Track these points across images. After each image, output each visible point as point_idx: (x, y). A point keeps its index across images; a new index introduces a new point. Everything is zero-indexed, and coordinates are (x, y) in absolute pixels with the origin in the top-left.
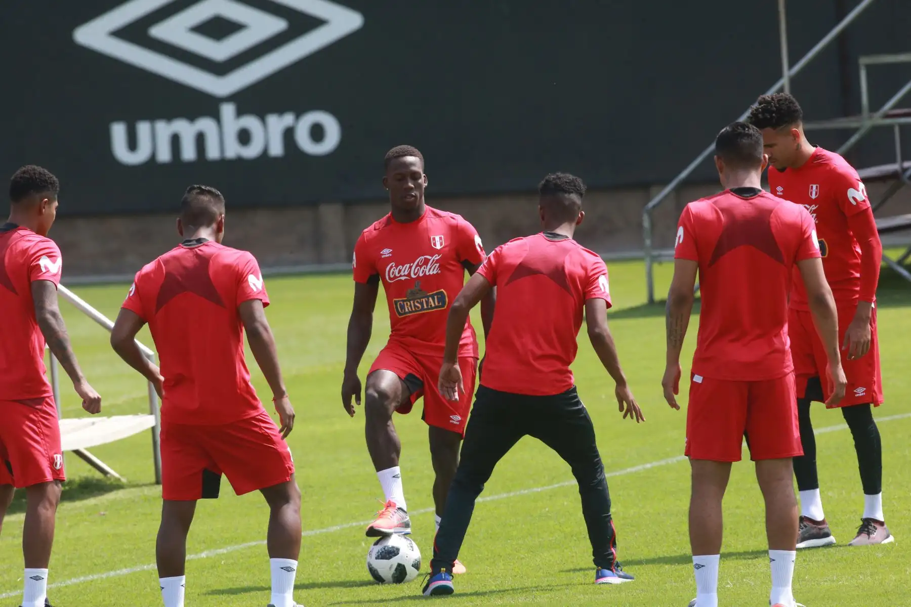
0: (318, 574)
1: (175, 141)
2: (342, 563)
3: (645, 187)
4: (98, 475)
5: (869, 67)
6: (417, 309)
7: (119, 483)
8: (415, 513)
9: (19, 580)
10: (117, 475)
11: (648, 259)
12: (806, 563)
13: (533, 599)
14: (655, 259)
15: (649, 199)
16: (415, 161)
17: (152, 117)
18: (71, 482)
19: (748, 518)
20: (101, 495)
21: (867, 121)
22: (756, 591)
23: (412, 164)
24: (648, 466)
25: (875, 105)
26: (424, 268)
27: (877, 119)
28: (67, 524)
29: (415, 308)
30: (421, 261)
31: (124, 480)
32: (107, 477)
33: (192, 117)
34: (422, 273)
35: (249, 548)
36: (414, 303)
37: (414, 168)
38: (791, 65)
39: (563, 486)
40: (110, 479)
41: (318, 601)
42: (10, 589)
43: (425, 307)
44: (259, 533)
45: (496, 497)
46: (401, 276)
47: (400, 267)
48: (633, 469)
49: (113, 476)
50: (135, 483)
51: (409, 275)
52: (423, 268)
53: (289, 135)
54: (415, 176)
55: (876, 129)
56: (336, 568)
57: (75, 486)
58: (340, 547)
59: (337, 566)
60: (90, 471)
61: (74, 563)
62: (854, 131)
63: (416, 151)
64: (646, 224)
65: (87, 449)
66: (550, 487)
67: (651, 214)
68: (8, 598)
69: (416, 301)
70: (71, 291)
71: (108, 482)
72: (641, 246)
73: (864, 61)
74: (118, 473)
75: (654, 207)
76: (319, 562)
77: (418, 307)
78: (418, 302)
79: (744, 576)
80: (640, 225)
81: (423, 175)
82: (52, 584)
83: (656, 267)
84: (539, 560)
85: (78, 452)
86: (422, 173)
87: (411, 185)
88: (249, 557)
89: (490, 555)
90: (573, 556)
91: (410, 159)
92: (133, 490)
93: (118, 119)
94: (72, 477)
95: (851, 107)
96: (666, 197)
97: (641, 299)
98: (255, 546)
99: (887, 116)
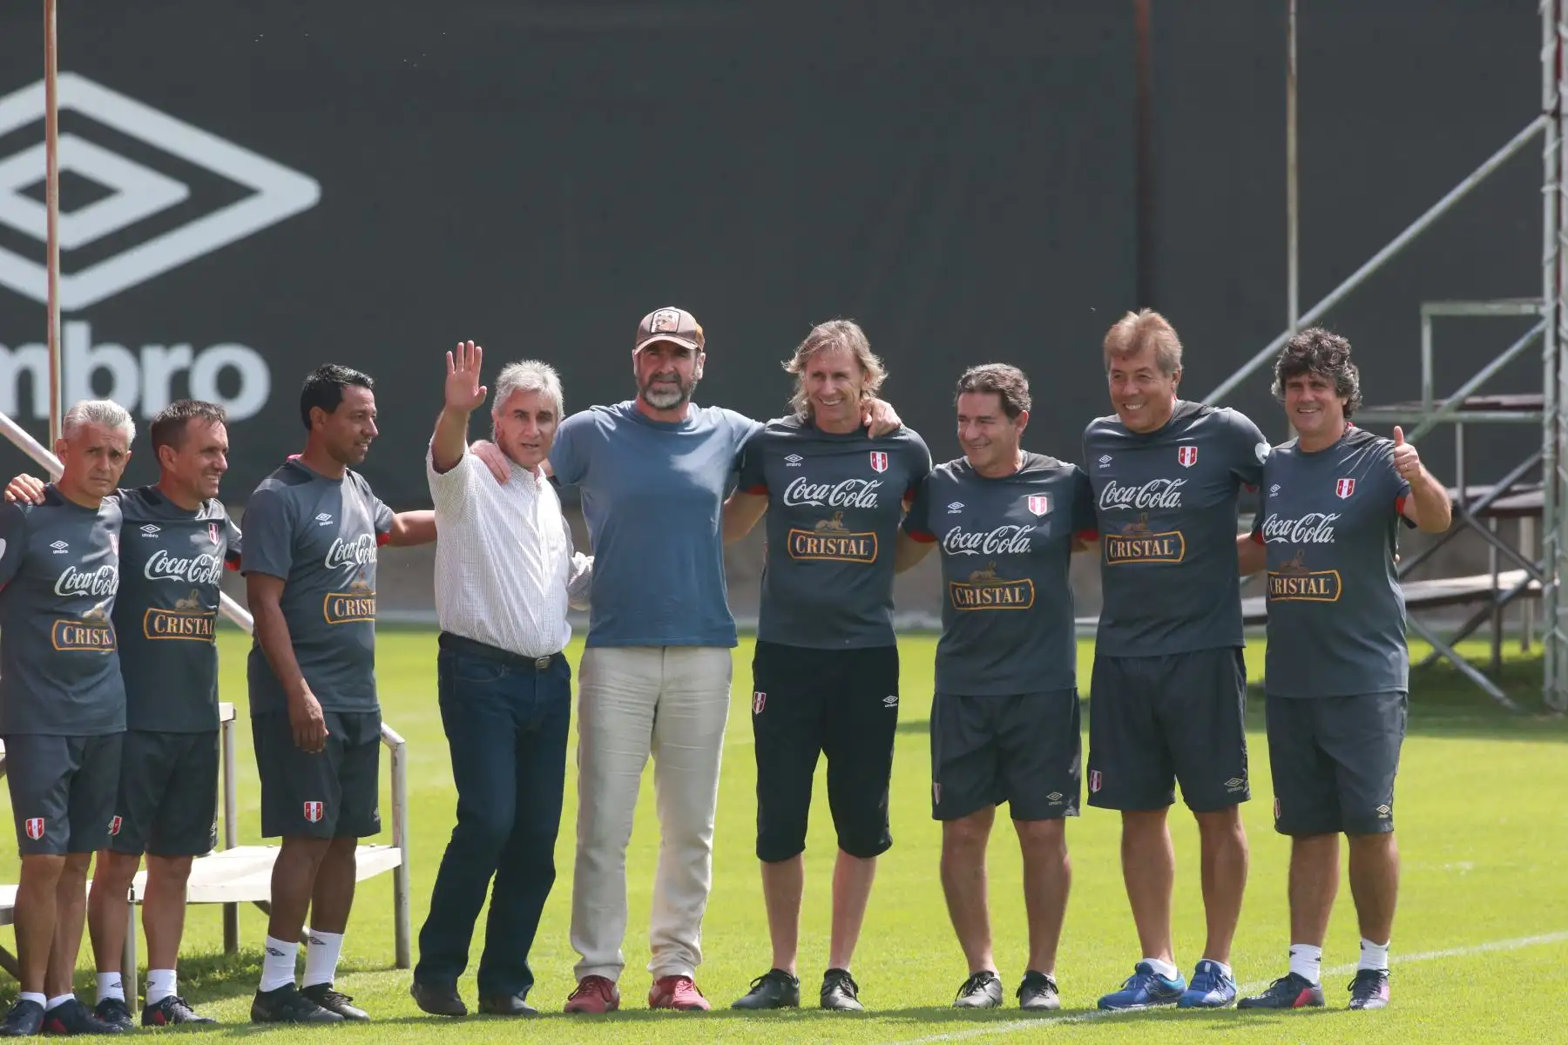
5: (1437, 321)
21: (1428, 415)
25: (1444, 387)
27: (1448, 412)
73: (1429, 309)
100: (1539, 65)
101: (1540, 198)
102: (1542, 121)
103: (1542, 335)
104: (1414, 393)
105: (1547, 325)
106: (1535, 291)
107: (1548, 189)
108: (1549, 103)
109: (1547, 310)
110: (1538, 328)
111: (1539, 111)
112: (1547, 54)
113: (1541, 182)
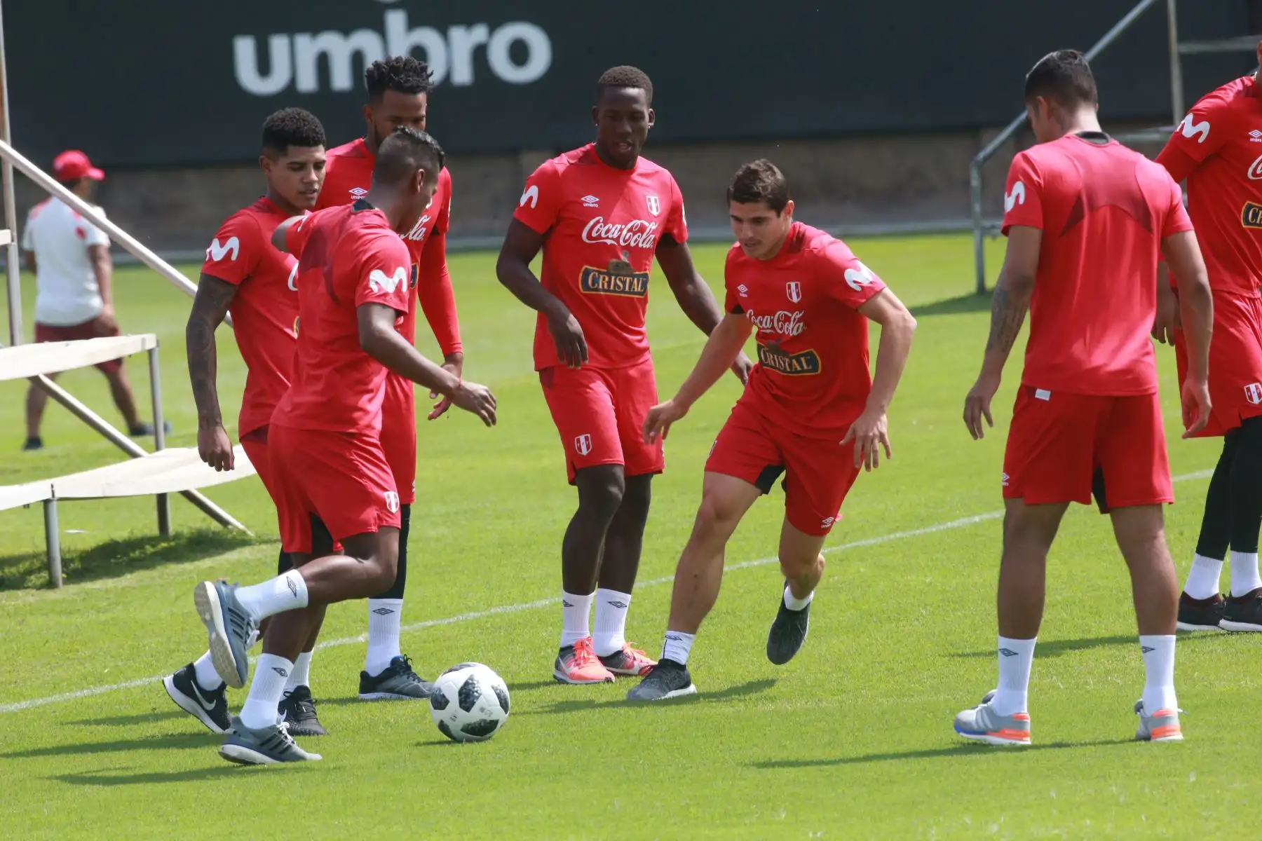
0: (519, 666)
1: (323, 63)
2: (552, 651)
3: (974, 130)
4: (215, 526)
6: (617, 289)
7: (246, 538)
8: (653, 582)
9: (106, 671)
10: (241, 527)
11: (977, 233)
12: (1194, 656)
13: (817, 703)
14: (985, 232)
15: (979, 148)
16: (640, 94)
17: (292, 28)
18: (177, 536)
19: (1114, 592)
20: (220, 554)
22: (1125, 694)
23: (634, 100)
24: (977, 519)
26: (639, 237)
28: (173, 594)
29: (614, 287)
30: (636, 227)
31: (251, 534)
32: (228, 529)
33: (346, 31)
34: (635, 242)
35: (424, 629)
36: (615, 279)
37: (637, 106)
39: (858, 546)
40: (231, 532)
41: (520, 703)
42: (95, 685)
43: (627, 289)
44: (439, 607)
45: (765, 561)
46: (608, 238)
47: (610, 225)
48: (956, 524)
49: (237, 528)
50: (266, 538)
51: (617, 240)
52: (636, 236)
53: (480, 55)
54: (636, 116)
56: (544, 657)
57: (183, 541)
58: (550, 628)
59: (546, 655)
60: (204, 520)
61: (182, 647)
64: (975, 182)
65: (199, 490)
66: (842, 547)
67: (981, 166)
68: (92, 695)
69: (618, 278)
70: (179, 270)
71: (230, 536)
72: (967, 212)
74: (242, 524)
75: (986, 159)
76: (521, 650)
77: (619, 287)
78: (620, 280)
79: (1108, 672)
80: (966, 183)
82: (152, 677)
83: (988, 242)
84: (824, 649)
85: (187, 495)
87: (628, 129)
88: (425, 642)
89: (757, 642)
90: (873, 644)
91: (633, 91)
92: (264, 547)
93: (244, 32)
94: (180, 529)
96: (1004, 143)
97: (968, 286)
98: (432, 627)
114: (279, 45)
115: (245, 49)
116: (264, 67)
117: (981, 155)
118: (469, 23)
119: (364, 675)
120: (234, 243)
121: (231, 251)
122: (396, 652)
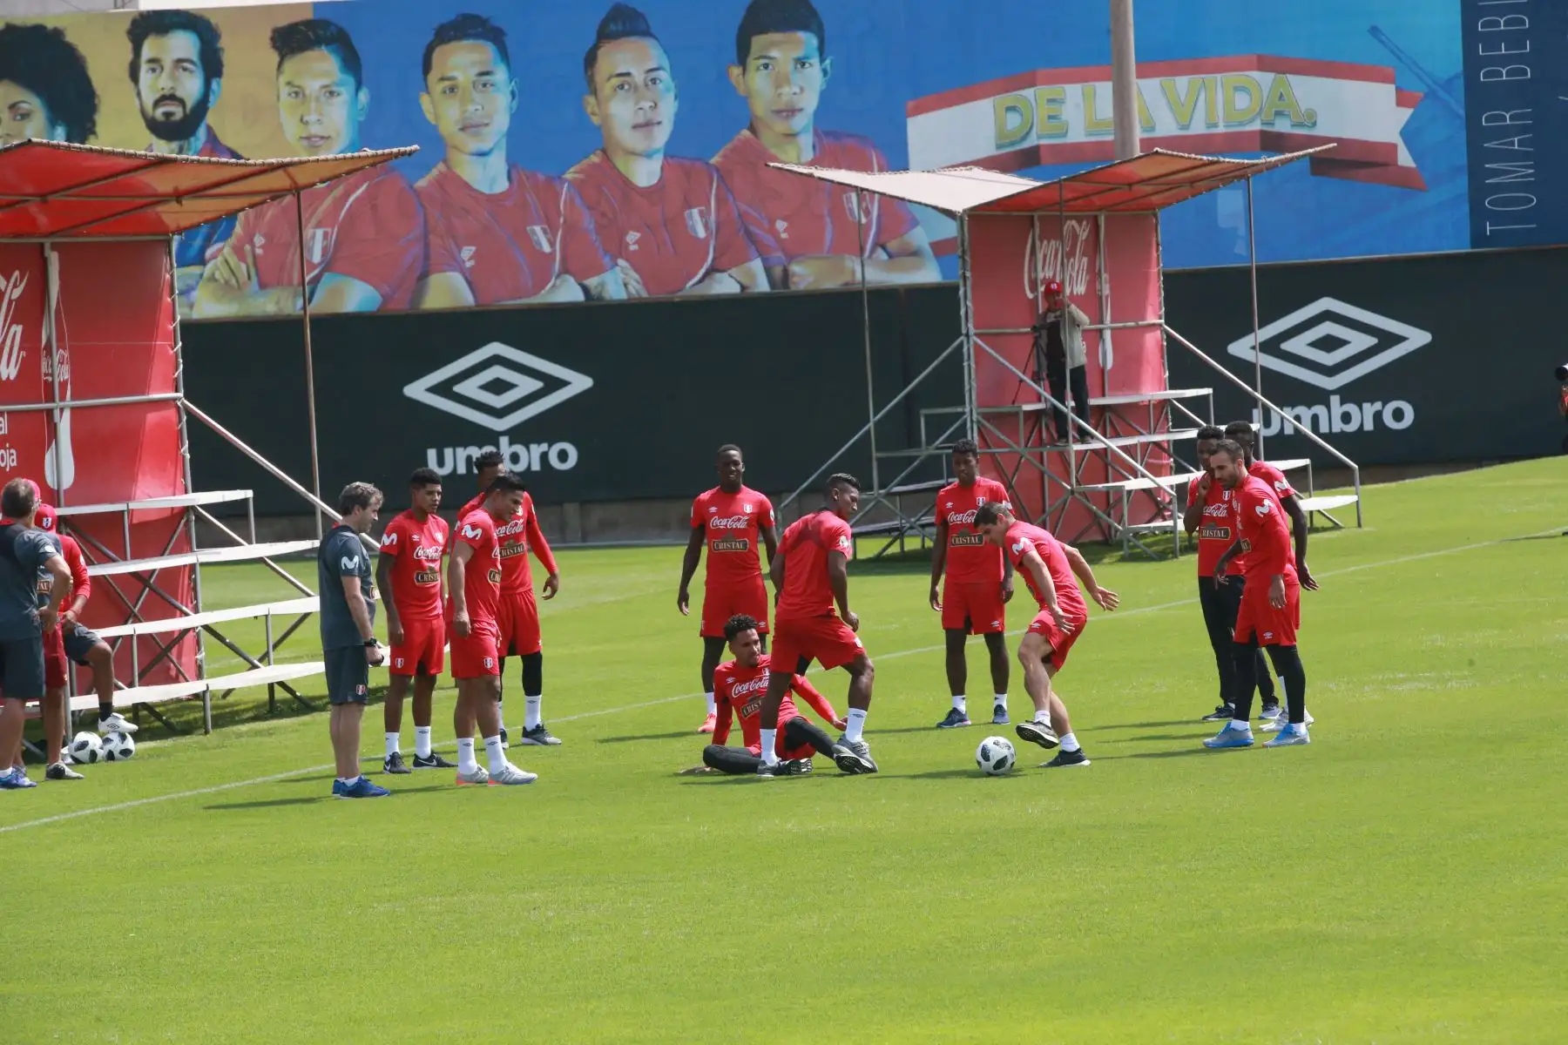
5: (926, 416)
16: (735, 453)
17: (454, 444)
21: (925, 452)
23: (734, 455)
25: (930, 441)
27: (932, 451)
30: (735, 519)
37: (736, 458)
38: (875, 415)
51: (726, 526)
54: (736, 463)
55: (930, 457)
62: (916, 458)
63: (738, 448)
73: (924, 412)
81: (741, 464)
86: (740, 461)
87: (733, 468)
91: (733, 452)
93: (432, 446)
95: (914, 442)
99: (938, 448)
100: (959, 316)
101: (963, 367)
102: (962, 338)
103: (966, 420)
104: (918, 444)
105: (967, 416)
106: (962, 403)
107: (965, 364)
108: (964, 331)
109: (967, 410)
110: (965, 416)
111: (961, 334)
112: (962, 312)
113: (963, 362)
114: (448, 452)
115: (432, 454)
116: (441, 463)
117: (782, 505)
118: (539, 443)
119: (524, 728)
120: (394, 536)
121: (393, 540)
122: (539, 721)
